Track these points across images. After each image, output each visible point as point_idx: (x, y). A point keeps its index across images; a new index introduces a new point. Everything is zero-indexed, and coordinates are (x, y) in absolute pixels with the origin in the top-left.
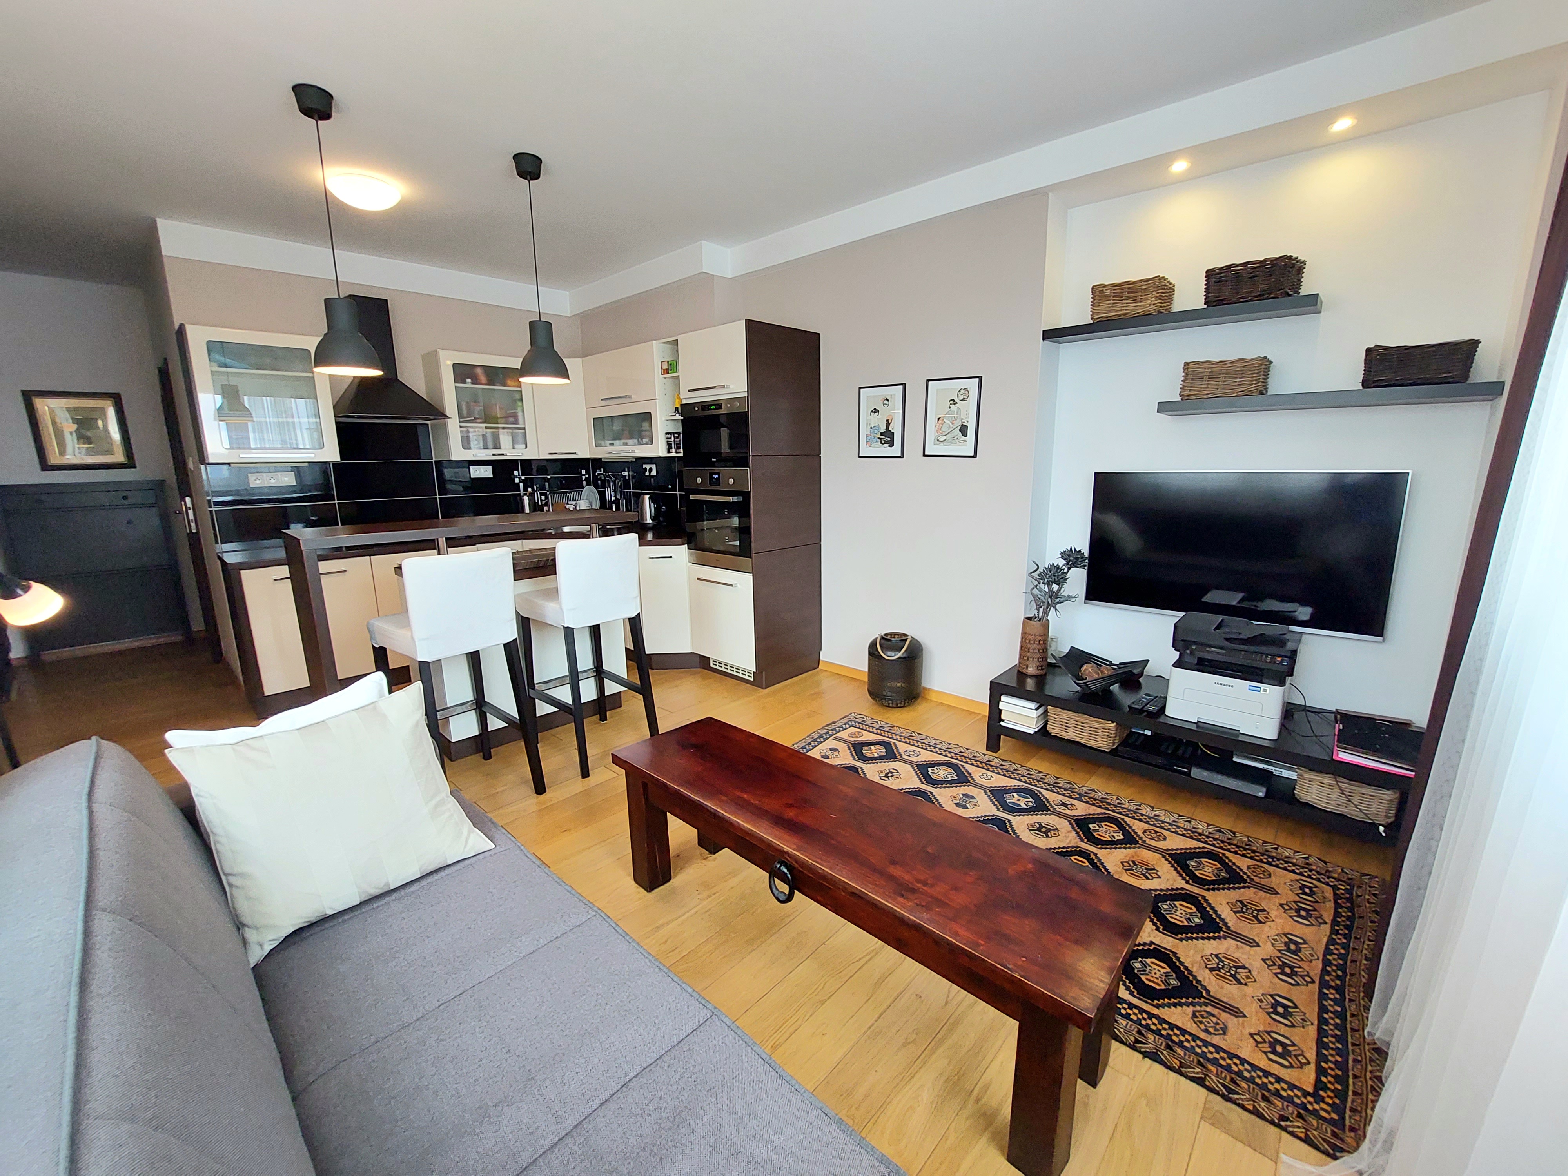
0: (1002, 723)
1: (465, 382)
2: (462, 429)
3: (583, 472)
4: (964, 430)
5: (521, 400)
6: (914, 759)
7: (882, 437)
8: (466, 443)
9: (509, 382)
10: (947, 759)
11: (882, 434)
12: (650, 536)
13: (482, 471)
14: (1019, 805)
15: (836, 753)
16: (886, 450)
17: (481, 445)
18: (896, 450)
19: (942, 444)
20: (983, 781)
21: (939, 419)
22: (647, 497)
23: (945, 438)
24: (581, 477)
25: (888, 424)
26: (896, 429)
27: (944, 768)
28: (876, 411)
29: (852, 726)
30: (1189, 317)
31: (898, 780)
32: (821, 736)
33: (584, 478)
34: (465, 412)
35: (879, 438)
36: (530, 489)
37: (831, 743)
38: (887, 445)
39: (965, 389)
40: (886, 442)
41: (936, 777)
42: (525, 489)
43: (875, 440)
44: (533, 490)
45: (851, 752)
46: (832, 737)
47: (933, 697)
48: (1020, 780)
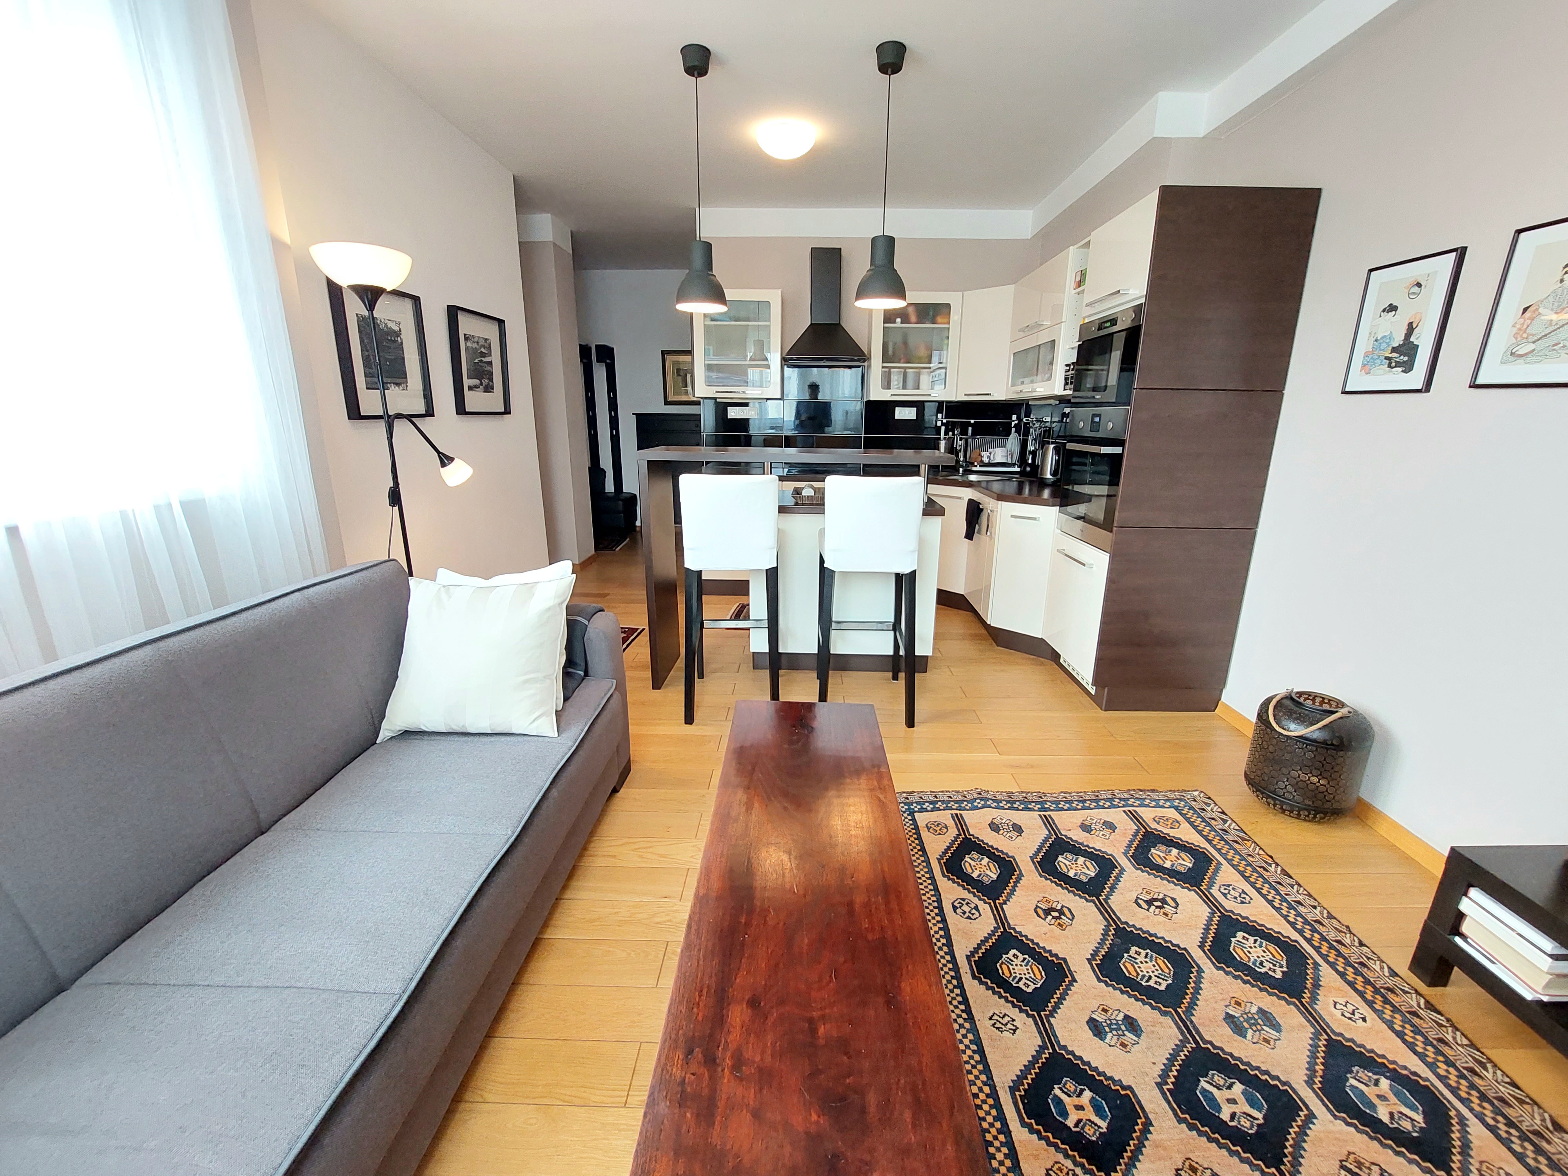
0: (1458, 940)
1: (895, 322)
2: (884, 369)
3: (1014, 417)
5: (948, 338)
6: (1228, 904)
7: (1395, 355)
8: (887, 385)
9: (939, 319)
10: (1295, 936)
11: (1394, 350)
12: (1046, 494)
13: (907, 412)
14: (1373, 1107)
15: (1107, 832)
16: (1398, 379)
17: (901, 385)
18: (1416, 378)
19: (1521, 361)
20: (1332, 1015)
22: (1052, 446)
23: (1532, 346)
24: (1011, 423)
25: (1411, 329)
26: (1425, 341)
27: (1271, 947)
28: (1392, 308)
29: (1176, 808)
31: (1162, 918)
32: (1110, 800)
33: (1013, 424)
34: (890, 352)
35: (1386, 358)
36: (951, 433)
37: (1117, 816)
38: (1400, 369)
40: (1398, 364)
41: (1239, 954)
42: (946, 433)
43: (1379, 361)
44: (953, 434)
45: (1131, 842)
46: (1126, 809)
47: (1382, 829)
48: (1432, 1066)
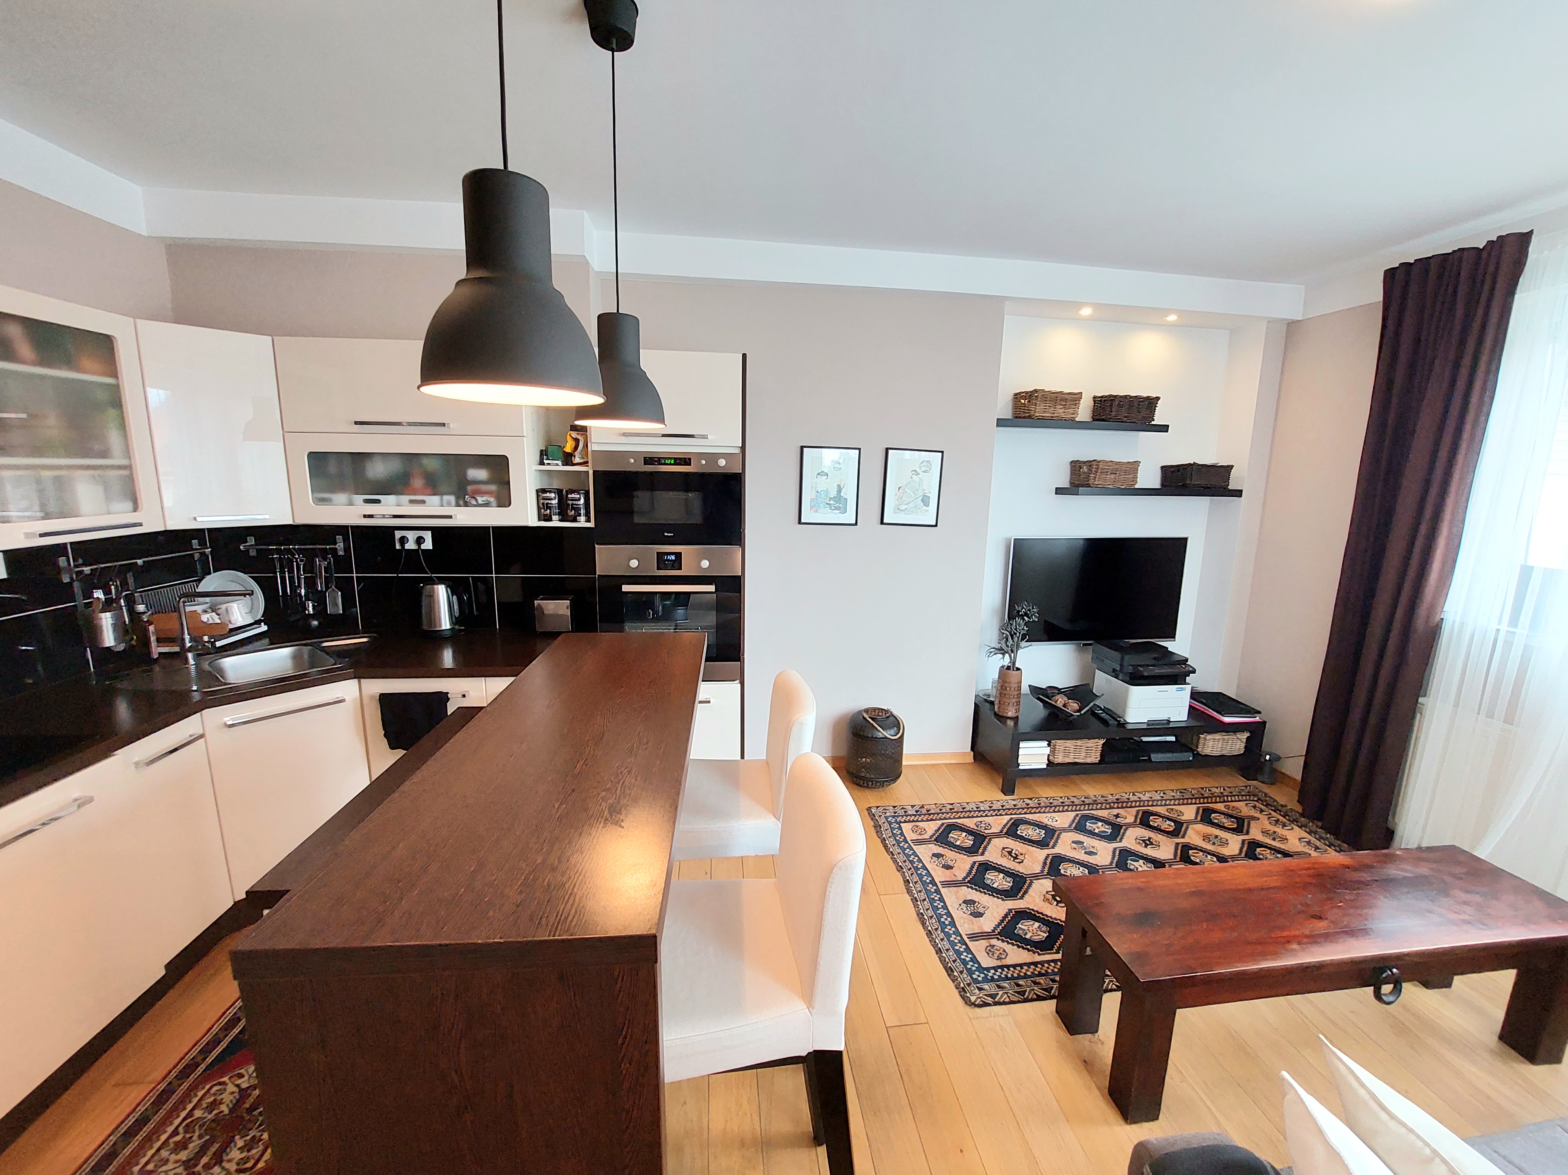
0: (1020, 767)
4: (925, 501)
7: (832, 503)
9: (87, 364)
11: (832, 500)
19: (903, 513)
21: (899, 488)
23: (906, 506)
25: (840, 489)
28: (824, 474)
30: (1082, 426)
35: (828, 504)
38: (839, 512)
39: (928, 462)
40: (837, 509)
43: (822, 506)
